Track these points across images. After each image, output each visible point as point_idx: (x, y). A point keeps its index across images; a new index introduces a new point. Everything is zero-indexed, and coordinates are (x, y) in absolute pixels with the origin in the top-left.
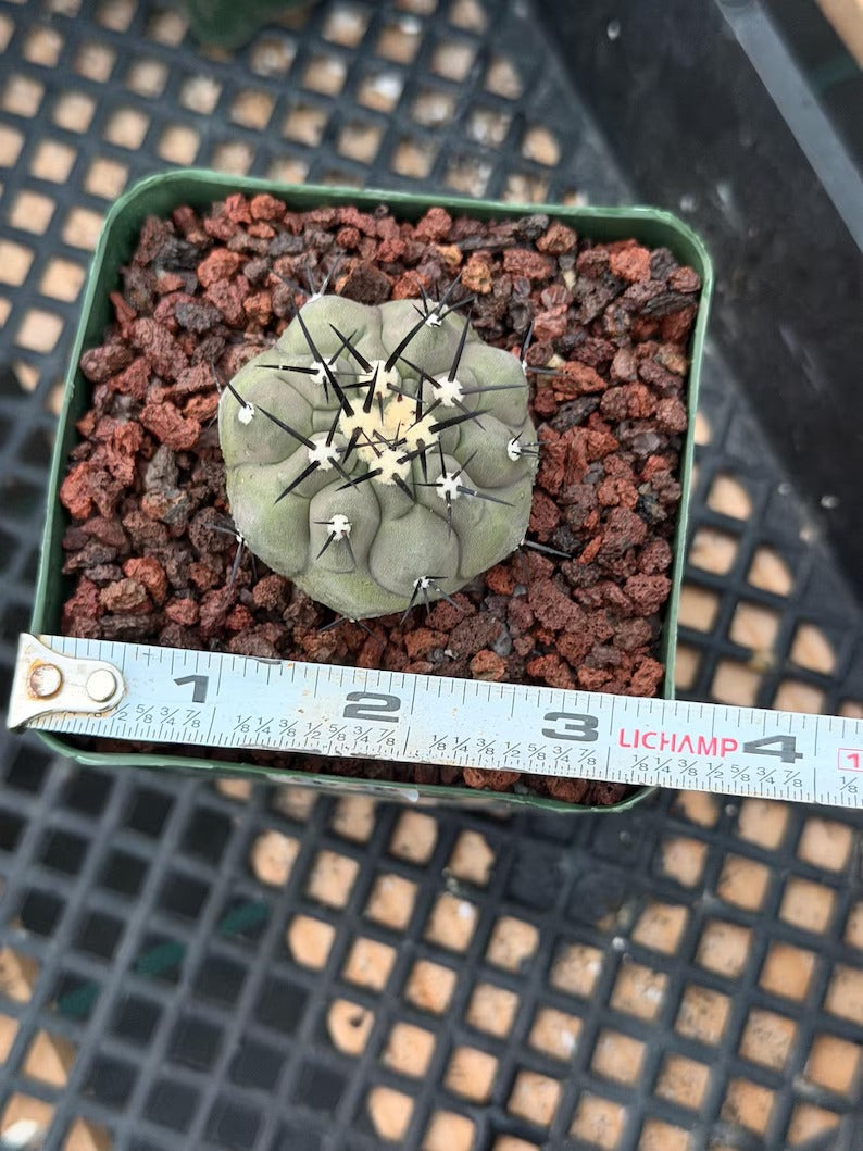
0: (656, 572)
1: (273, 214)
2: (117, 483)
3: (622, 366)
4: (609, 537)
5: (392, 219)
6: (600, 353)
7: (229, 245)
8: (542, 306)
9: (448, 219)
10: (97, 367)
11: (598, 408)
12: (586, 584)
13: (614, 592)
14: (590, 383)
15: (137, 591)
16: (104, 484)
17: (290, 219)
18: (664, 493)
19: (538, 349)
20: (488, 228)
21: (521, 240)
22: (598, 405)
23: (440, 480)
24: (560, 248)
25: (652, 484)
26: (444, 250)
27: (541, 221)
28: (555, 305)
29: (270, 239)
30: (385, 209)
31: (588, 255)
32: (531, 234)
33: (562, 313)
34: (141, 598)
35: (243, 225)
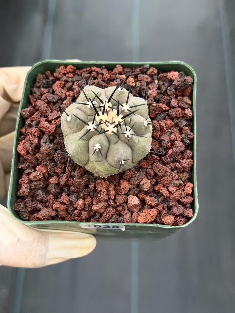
0: (188, 158)
1: (73, 70)
2: (34, 144)
3: (174, 102)
4: (174, 149)
5: (106, 69)
6: (167, 100)
7: (61, 80)
8: (150, 89)
9: (122, 68)
10: (26, 114)
11: (168, 115)
12: (169, 162)
13: (178, 165)
14: (165, 108)
15: (40, 174)
16: (30, 145)
17: (77, 72)
18: (189, 136)
19: (150, 100)
20: (133, 70)
21: (143, 72)
22: (168, 114)
23: (125, 132)
24: (153, 74)
25: (185, 134)
26: (121, 76)
27: (148, 66)
28: (153, 88)
29: (72, 77)
30: (104, 67)
31: (161, 75)
32: (145, 70)
33: (155, 90)
34: (41, 176)
35: (65, 74)
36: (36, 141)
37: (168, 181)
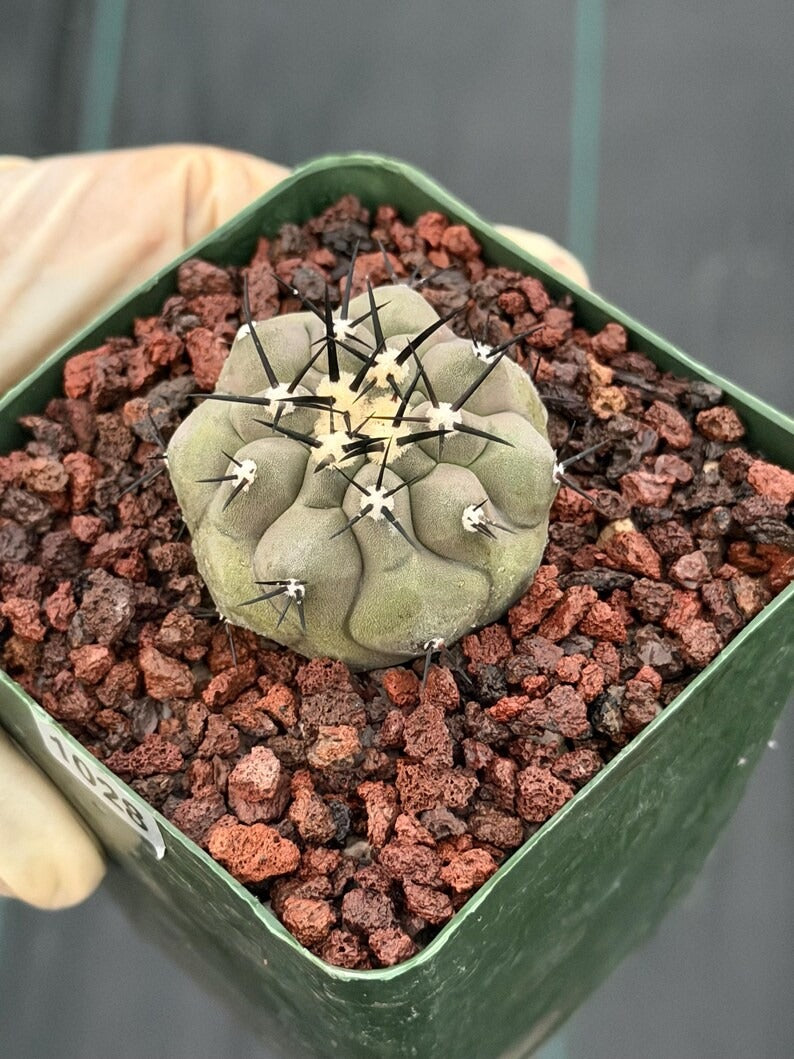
0: (563, 776)
1: (462, 248)
2: (124, 379)
3: (690, 566)
4: (536, 705)
5: (571, 315)
6: (676, 543)
7: (402, 256)
8: (651, 468)
9: (623, 340)
10: (190, 277)
11: (628, 587)
12: (479, 734)
13: (504, 768)
14: (638, 558)
15: (57, 478)
16: (109, 370)
17: (476, 267)
18: (633, 707)
19: (610, 497)
20: (661, 378)
21: (682, 404)
22: (631, 583)
23: (371, 489)
24: (716, 431)
25: (627, 690)
26: (595, 366)
27: (713, 392)
28: (664, 471)
29: (439, 269)
30: (569, 301)
31: (738, 454)
32: (696, 400)
33: (664, 483)
34: (58, 487)
35: (428, 248)
36: (140, 374)
37: (421, 790)
